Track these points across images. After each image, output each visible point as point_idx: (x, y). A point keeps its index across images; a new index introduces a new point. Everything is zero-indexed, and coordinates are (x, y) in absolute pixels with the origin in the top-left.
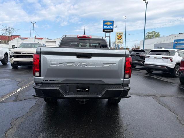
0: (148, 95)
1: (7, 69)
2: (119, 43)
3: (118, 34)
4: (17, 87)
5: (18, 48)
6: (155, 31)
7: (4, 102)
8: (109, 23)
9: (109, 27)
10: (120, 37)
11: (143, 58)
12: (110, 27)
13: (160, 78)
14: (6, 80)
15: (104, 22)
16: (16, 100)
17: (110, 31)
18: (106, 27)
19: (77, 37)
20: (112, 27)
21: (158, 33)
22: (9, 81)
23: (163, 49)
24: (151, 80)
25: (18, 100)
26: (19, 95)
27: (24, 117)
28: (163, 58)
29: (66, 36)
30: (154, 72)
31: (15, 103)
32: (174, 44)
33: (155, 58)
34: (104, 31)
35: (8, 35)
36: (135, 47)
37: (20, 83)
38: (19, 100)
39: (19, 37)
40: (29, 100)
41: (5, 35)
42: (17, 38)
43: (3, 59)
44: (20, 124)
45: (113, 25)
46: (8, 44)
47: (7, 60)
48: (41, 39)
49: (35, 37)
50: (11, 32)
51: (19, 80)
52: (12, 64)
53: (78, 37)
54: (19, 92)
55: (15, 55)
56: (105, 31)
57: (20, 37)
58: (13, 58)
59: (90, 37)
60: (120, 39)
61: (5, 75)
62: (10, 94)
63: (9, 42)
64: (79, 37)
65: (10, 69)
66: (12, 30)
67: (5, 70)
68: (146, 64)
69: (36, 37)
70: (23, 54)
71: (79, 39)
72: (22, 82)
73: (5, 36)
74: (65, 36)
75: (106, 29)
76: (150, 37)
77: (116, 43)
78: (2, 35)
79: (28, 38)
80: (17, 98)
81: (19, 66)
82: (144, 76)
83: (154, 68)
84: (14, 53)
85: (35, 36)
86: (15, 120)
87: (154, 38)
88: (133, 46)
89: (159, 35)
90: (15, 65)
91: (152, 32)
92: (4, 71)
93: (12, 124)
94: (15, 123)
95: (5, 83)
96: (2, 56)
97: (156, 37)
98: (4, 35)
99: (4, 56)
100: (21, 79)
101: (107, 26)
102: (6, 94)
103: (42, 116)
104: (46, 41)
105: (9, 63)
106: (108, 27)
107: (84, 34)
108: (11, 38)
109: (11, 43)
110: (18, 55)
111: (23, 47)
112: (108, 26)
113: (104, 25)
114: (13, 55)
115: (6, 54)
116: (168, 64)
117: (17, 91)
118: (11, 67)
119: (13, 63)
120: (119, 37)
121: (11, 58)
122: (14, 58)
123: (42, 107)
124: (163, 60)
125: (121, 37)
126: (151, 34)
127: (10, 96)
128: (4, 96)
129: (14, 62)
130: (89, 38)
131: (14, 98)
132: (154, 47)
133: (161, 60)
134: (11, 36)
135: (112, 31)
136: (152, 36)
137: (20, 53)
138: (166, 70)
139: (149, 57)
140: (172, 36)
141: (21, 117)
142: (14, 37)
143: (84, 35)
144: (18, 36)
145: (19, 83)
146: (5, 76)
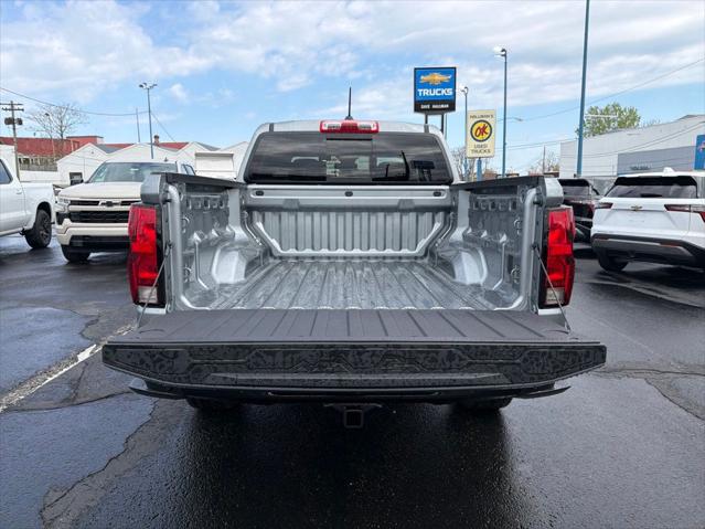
0: (621, 370)
1: (47, 265)
2: (480, 155)
3: (474, 117)
4: (82, 340)
5: (88, 182)
6: (618, 105)
7: (23, 410)
8: (438, 77)
9: (440, 92)
10: (483, 131)
11: (585, 211)
12: (443, 91)
13: (660, 293)
14: (38, 314)
15: (418, 72)
16: (70, 402)
17: (442, 106)
18: (426, 92)
19: (318, 130)
20: (449, 92)
21: (631, 111)
22: (49, 316)
23: (669, 172)
24: (623, 302)
25: (79, 400)
26: (85, 373)
27: (101, 481)
28: (668, 207)
29: (272, 126)
30: (632, 267)
31: (67, 411)
32: (697, 151)
33: (636, 209)
34: (417, 109)
35: (56, 136)
36: (541, 167)
37: (92, 323)
38: (83, 400)
39: (95, 143)
40: (126, 399)
41: (45, 135)
42: (89, 147)
43: (30, 226)
44: (81, 515)
45: (452, 83)
46: (56, 170)
47: (48, 231)
48: (179, 146)
49: (156, 143)
50: (64, 123)
51: (92, 309)
52: (64, 247)
53: (322, 131)
54: (86, 362)
55: (74, 212)
56: (423, 107)
57: (99, 141)
58: (67, 221)
59: (374, 129)
60: (485, 136)
61: (37, 292)
62: (48, 371)
63: (59, 164)
64: (325, 128)
65: (56, 268)
66: (67, 117)
67: (38, 269)
68: (596, 236)
69: (161, 141)
70: (105, 208)
71: (325, 135)
72: (101, 321)
73: (42, 140)
74: (267, 129)
75: (425, 102)
76: (599, 128)
77: (469, 154)
78: (33, 137)
79: (129, 145)
80: (73, 393)
81: (92, 255)
82: (591, 284)
83: (632, 252)
84: (73, 203)
85: (156, 137)
86: (59, 494)
87: (615, 130)
88: (534, 164)
89: (634, 120)
90: (78, 252)
91: (607, 109)
92: (34, 273)
93: (48, 514)
94: (59, 507)
95: (32, 324)
96: (29, 216)
97: (622, 125)
98: (38, 136)
99: (34, 217)
100: (97, 306)
101: (433, 87)
102: (33, 372)
103: (178, 473)
104: (197, 155)
105: (54, 244)
106: (435, 92)
107: (349, 117)
108: (65, 148)
109: (68, 164)
110: (86, 213)
111: (106, 180)
112: (436, 87)
113: (417, 85)
114: (66, 212)
115: (44, 207)
116: (690, 234)
117: (77, 360)
118: (62, 259)
119: (67, 243)
120: (481, 130)
121: (60, 222)
122: (73, 221)
123: (178, 432)
124: (670, 218)
125: (488, 130)
126: (602, 114)
127: (50, 379)
128: (25, 382)
129: (74, 237)
130: (370, 132)
131: (66, 390)
132: (618, 165)
133: (661, 219)
134: (65, 137)
135: (452, 108)
136: (609, 121)
137: (96, 203)
138: (685, 256)
139: (609, 205)
140: (690, 122)
141: (88, 481)
142: (78, 142)
143: (348, 121)
144: (92, 139)
145: (87, 325)
146: (38, 295)
